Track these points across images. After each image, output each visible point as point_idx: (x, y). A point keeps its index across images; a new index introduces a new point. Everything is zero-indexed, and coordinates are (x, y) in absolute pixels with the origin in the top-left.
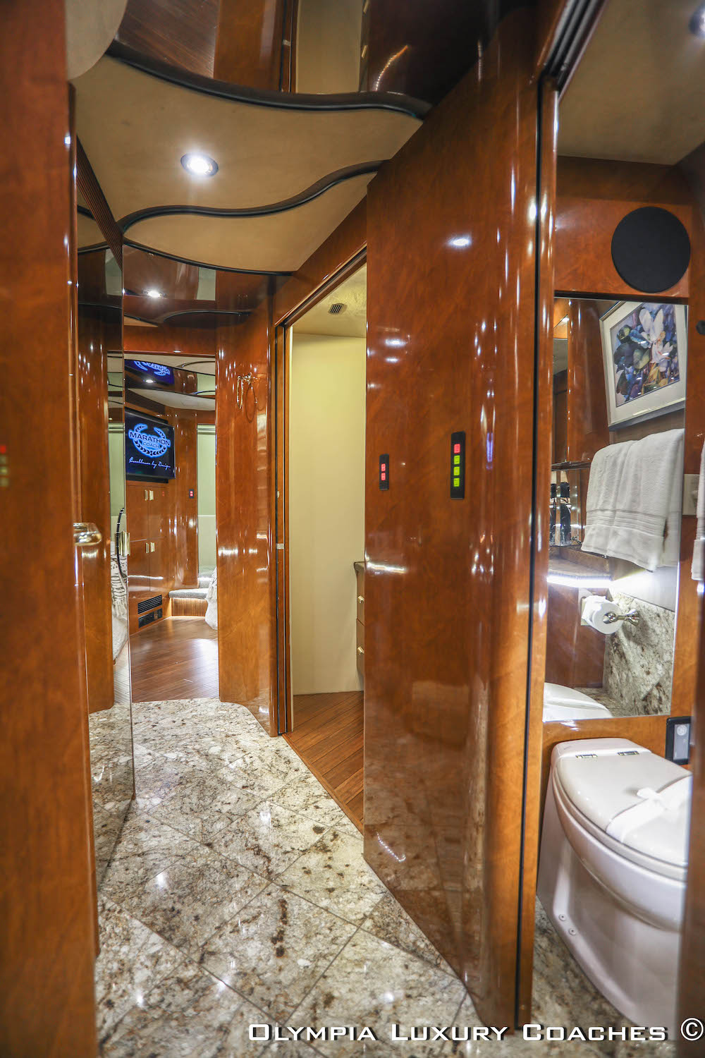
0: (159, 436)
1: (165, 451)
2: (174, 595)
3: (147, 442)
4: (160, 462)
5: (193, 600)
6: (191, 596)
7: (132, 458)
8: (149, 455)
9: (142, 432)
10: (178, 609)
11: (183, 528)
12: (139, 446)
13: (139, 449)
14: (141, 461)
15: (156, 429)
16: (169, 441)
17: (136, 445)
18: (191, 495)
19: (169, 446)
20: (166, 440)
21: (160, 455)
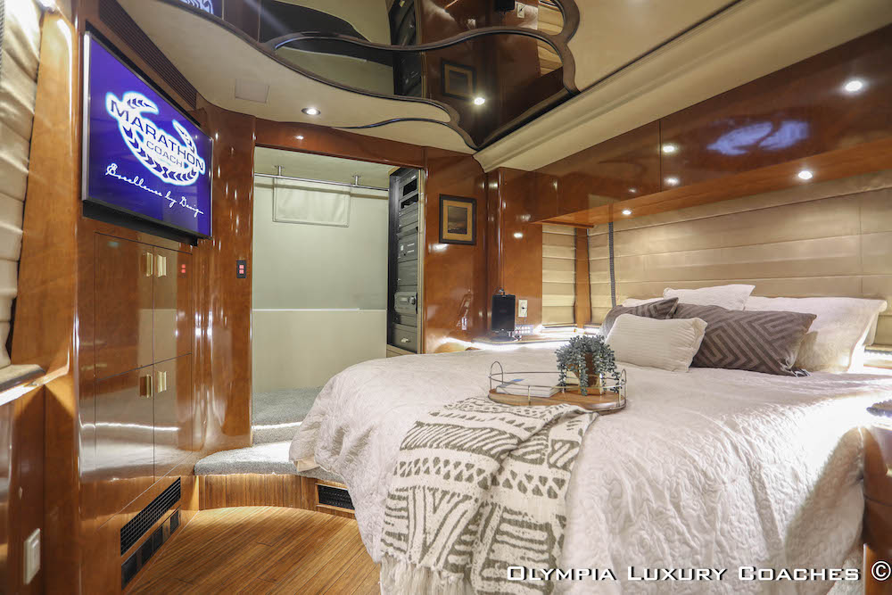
0: (183, 143)
1: (195, 178)
2: (206, 470)
3: (156, 142)
4: (184, 199)
5: (246, 476)
6: (243, 467)
7: (114, 167)
8: (160, 175)
9: (144, 115)
10: (214, 496)
11: (226, 328)
12: (136, 145)
13: (135, 151)
14: (137, 181)
15: (176, 125)
16: (202, 161)
17: (126, 139)
18: (242, 272)
19: (203, 172)
20: (197, 156)
21: (184, 183)
